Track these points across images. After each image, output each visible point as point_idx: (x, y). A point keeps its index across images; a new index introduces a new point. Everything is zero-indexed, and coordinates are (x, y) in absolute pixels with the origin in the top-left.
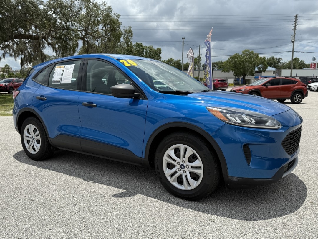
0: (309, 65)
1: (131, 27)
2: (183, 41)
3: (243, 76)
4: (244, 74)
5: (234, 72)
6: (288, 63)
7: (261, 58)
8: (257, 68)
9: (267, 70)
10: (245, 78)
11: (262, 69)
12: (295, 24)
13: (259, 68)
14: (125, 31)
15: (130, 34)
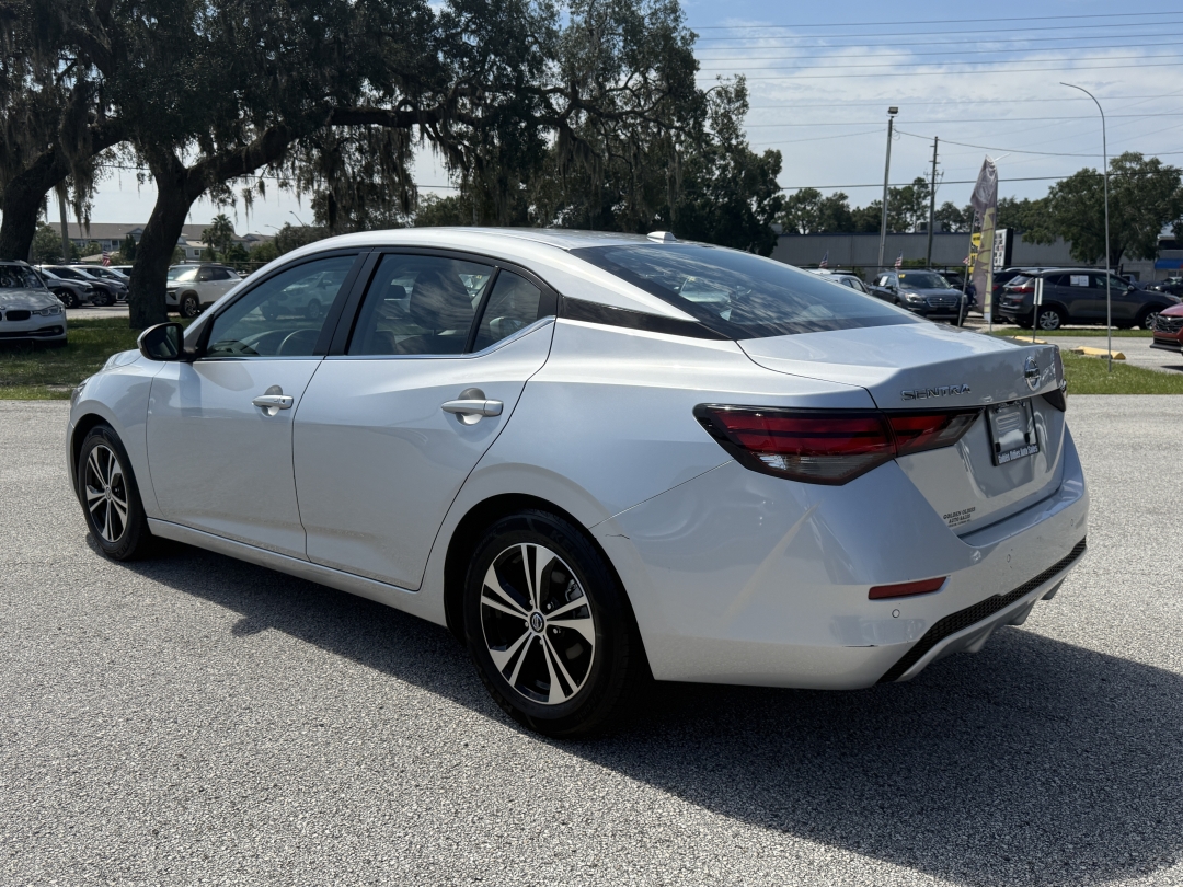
1: (744, 80)
2: (891, 122)
3: (1110, 259)
14: (719, 94)
15: (738, 104)
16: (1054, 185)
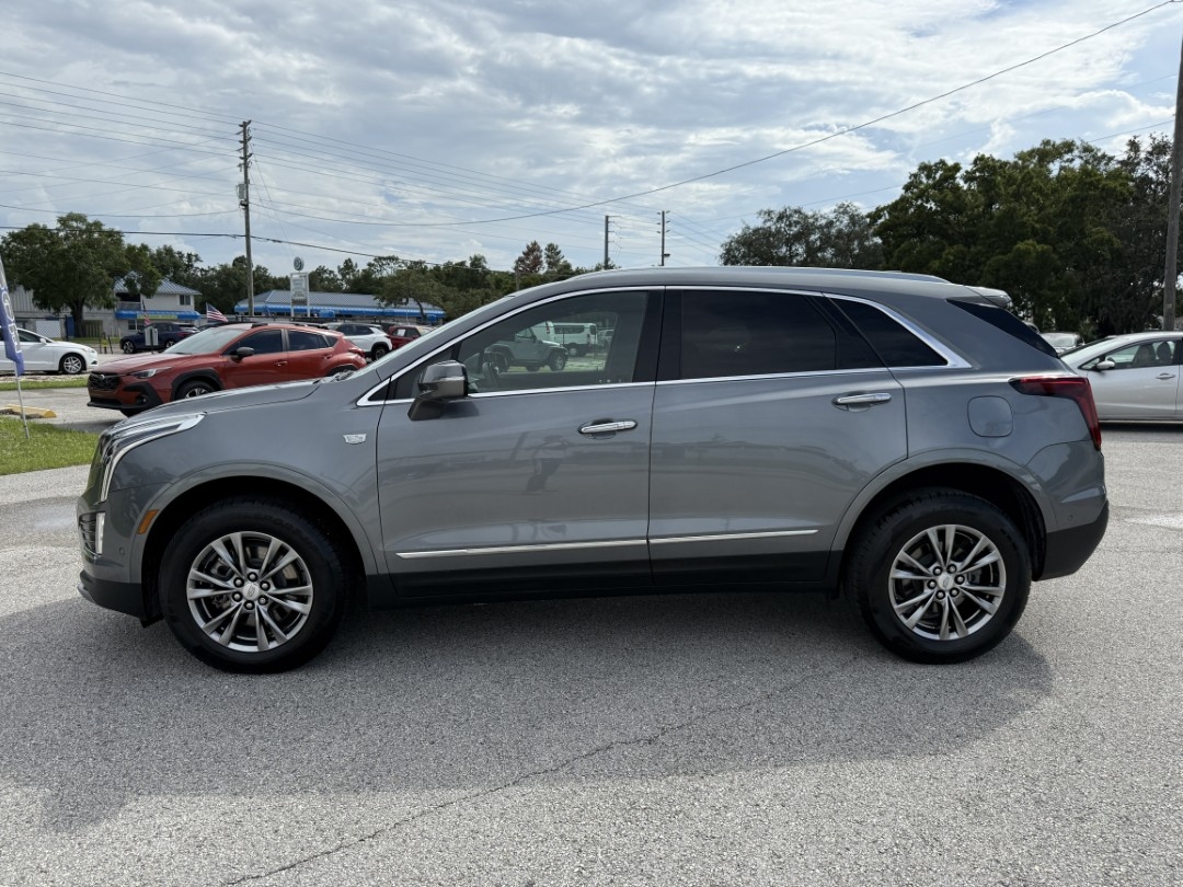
0: (281, 279)
3: (73, 308)
4: (77, 302)
5: (35, 294)
6: (219, 273)
7: (131, 249)
8: (122, 282)
9: (160, 289)
10: (81, 317)
11: (142, 286)
12: (245, 149)
13: (129, 283)
16: (6, 235)
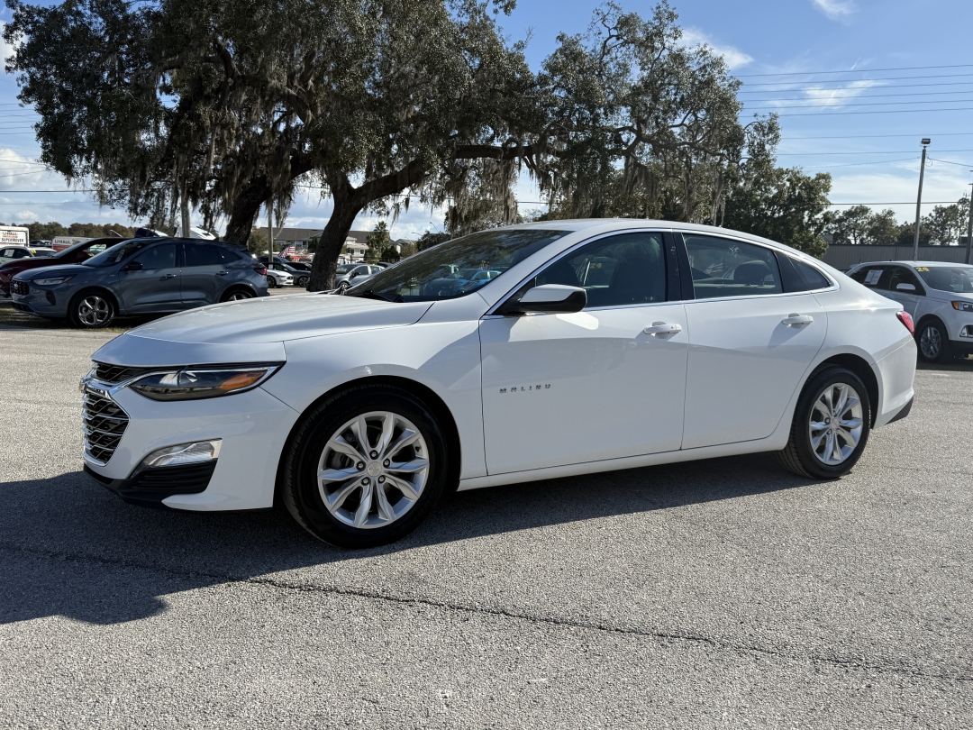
1: (776, 117)
2: (924, 151)
14: (756, 128)
15: (771, 136)
